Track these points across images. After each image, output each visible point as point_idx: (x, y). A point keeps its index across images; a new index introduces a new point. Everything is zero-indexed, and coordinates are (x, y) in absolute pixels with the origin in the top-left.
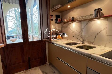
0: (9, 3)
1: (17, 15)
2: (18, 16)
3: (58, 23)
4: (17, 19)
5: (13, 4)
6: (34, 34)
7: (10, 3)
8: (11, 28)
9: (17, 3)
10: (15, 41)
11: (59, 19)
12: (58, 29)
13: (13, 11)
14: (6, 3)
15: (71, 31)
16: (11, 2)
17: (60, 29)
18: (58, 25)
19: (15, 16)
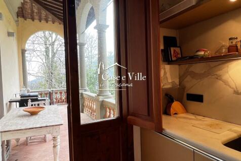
0: (33, 19)
1: (47, 47)
2: (50, 50)
3: (172, 61)
4: (48, 56)
5: (40, 22)
6: (85, 90)
7: (35, 20)
8: (35, 75)
9: (49, 19)
10: (39, 111)
11: (174, 51)
12: (170, 81)
13: (41, 40)
14: (26, 20)
15: (231, 90)
16: (37, 17)
17: (177, 81)
18: (170, 69)
19: (44, 49)
